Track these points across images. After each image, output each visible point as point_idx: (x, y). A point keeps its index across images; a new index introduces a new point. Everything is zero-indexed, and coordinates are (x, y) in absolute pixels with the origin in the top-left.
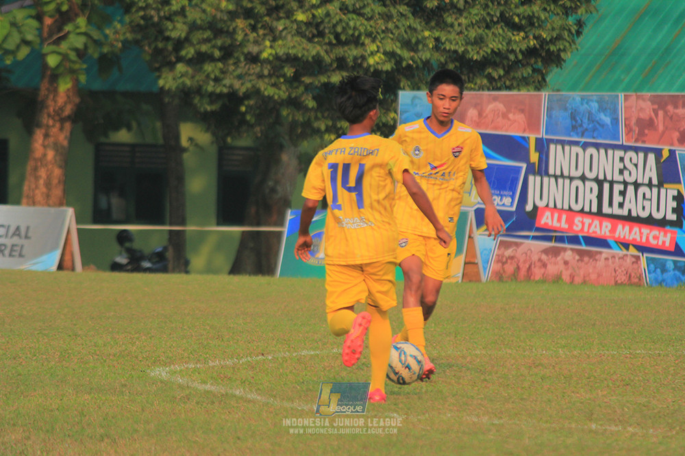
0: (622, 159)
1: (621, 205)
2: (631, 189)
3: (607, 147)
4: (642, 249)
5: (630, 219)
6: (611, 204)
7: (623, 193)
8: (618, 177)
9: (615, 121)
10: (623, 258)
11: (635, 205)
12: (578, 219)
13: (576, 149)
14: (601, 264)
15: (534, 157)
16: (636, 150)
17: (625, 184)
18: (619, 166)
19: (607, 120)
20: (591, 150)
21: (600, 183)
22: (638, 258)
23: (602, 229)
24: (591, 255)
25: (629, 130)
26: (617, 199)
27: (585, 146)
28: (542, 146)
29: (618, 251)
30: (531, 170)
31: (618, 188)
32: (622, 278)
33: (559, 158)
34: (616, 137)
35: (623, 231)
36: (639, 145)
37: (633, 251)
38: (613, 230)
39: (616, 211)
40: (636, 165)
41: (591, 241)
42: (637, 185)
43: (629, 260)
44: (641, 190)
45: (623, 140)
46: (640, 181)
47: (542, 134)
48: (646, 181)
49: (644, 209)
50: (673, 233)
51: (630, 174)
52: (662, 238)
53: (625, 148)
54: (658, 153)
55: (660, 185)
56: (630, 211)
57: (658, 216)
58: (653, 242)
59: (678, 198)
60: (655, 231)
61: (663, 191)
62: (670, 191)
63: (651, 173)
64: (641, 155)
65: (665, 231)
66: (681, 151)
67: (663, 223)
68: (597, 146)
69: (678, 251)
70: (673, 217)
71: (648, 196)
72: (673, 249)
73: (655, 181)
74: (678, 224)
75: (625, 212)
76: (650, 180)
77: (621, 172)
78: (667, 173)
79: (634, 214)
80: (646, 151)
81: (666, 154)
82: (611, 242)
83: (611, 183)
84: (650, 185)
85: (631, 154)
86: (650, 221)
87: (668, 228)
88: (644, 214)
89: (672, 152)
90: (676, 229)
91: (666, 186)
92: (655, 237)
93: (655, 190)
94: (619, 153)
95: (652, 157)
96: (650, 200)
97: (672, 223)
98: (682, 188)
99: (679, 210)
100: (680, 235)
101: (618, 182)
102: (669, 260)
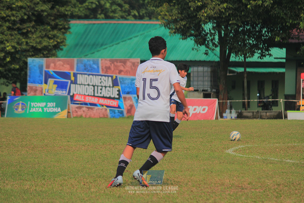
0: (101, 79)
1: (101, 93)
3: (96, 75)
4: (108, 106)
5: (104, 97)
6: (97, 93)
7: (101, 89)
8: (99, 84)
9: (98, 67)
10: (102, 109)
11: (105, 93)
12: (87, 98)
13: (86, 76)
14: (95, 111)
15: (73, 78)
16: (105, 76)
17: (102, 86)
18: (100, 81)
19: (95, 67)
20: (91, 76)
21: (94, 86)
22: (106, 109)
23: (95, 100)
24: (91, 108)
25: (103, 70)
26: (99, 91)
27: (89, 75)
28: (75, 75)
29: (100, 107)
30: (72, 82)
31: (100, 88)
32: (102, 116)
33: (81, 79)
34: (98, 72)
35: (102, 101)
37: (105, 107)
38: (98, 101)
39: (99, 95)
40: (105, 81)
41: (92, 104)
42: (105, 87)
43: (104, 110)
44: (107, 88)
45: (101, 73)
46: (107, 85)
47: (75, 71)
48: (109, 86)
49: (108, 94)
50: (117, 101)
51: (104, 83)
52: (114, 103)
53: (102, 76)
54: (112, 77)
55: (113, 87)
56: (104, 95)
57: (112, 96)
58: (111, 104)
59: (119, 91)
60: (112, 101)
61: (114, 88)
62: (116, 89)
63: (110, 83)
64: (107, 77)
65: (115, 101)
66: (119, 76)
67: (114, 99)
68: (93, 75)
69: (119, 107)
70: (117, 97)
71: (109, 90)
72: (117, 106)
73: (111, 86)
74: (119, 99)
75: (102, 95)
76: (110, 85)
77: (101, 83)
78: (115, 83)
79: (105, 96)
80: (108, 76)
81: (114, 77)
82: (98, 104)
83: (98, 86)
84: (110, 87)
85: (103, 77)
86: (110, 98)
87: (116, 100)
88: (108, 96)
89: (116, 77)
90: (118, 100)
91: (115, 87)
92: (112, 103)
93: (111, 88)
94: (100, 77)
95: (110, 78)
96: (110, 91)
97: (117, 99)
98: (120, 88)
99: (119, 95)
100: (119, 102)
101: (100, 86)
102: (116, 110)
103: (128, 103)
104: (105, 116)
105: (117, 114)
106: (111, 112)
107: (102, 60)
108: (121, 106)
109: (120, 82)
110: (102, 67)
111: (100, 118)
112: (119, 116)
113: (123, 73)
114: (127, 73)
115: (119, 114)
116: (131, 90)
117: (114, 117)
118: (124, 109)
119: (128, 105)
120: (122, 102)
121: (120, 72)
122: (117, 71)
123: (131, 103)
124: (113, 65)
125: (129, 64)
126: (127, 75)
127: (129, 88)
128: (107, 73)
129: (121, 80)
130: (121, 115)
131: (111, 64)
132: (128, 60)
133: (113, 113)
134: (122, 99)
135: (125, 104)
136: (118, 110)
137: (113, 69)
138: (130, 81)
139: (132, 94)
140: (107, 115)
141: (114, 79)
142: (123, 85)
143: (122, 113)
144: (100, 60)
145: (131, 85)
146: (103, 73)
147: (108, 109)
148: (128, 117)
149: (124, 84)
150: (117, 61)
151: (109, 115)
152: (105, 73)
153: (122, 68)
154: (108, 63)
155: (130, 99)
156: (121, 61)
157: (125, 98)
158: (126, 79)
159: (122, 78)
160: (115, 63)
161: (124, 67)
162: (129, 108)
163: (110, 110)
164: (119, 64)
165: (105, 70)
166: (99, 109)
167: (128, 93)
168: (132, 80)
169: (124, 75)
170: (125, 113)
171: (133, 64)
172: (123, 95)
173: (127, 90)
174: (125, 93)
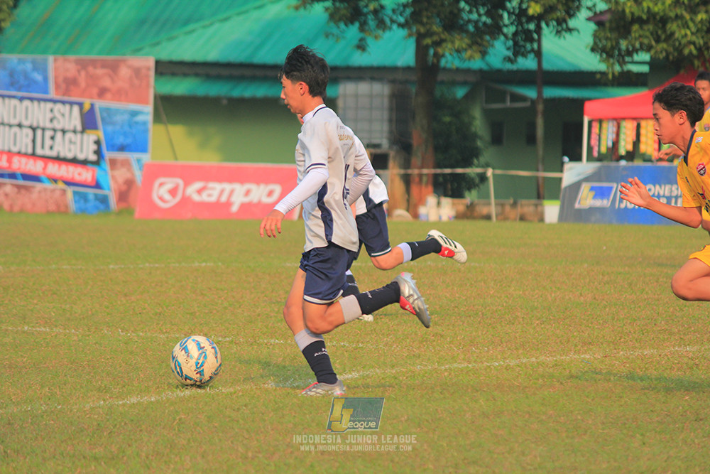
0: (52, 110)
1: (51, 148)
2: (59, 135)
3: (39, 100)
4: (69, 183)
5: (59, 159)
6: (43, 147)
7: (52, 138)
8: (48, 125)
9: (46, 79)
10: (53, 191)
11: (63, 147)
12: (16, 160)
13: (15, 102)
14: (35, 196)
16: (63, 103)
17: (55, 130)
18: (49, 115)
19: (39, 77)
20: (27, 103)
21: (34, 129)
22: (64, 192)
24: (27, 188)
25: (57, 86)
26: (48, 142)
27: (21, 99)
29: (49, 185)
31: (48, 134)
32: (52, 207)
34: (46, 92)
35: (53, 169)
36: (66, 98)
37: (61, 185)
38: (45, 168)
39: (47, 152)
40: (63, 115)
41: (27, 177)
42: (64, 132)
43: (58, 193)
44: (69, 135)
45: (52, 94)
46: (67, 127)
48: (72, 128)
49: (70, 150)
50: (94, 171)
51: (59, 122)
52: (85, 175)
53: (55, 101)
54: (81, 105)
55: (83, 132)
56: (58, 153)
57: (81, 157)
58: (77, 178)
59: (98, 142)
60: (79, 169)
61: (85, 136)
62: (90, 137)
63: (76, 122)
64: (68, 107)
65: (88, 170)
66: (100, 104)
67: (84, 163)
68: (31, 99)
69: (97, 186)
70: (93, 157)
71: (73, 140)
72: (94, 184)
73: (79, 128)
74: (97, 163)
75: (53, 154)
76: (75, 127)
77: (51, 120)
78: (89, 121)
79: (62, 155)
80: (71, 104)
81: (87, 107)
82: (43, 177)
83: (43, 130)
84: (75, 132)
85: (59, 106)
86: (74, 161)
87: (90, 166)
88: (70, 155)
89: (92, 105)
90: (97, 169)
91: (88, 131)
92: (79, 174)
93: (79, 136)
94: (49, 105)
95: (76, 109)
96: (75, 143)
97: (93, 163)
98: (100, 134)
99: (98, 152)
100: (99, 173)
101: (48, 129)
102: (91, 192)
103: (121, 174)
104: (62, 210)
105: (92, 202)
106: (77, 198)
107: (55, 60)
108: (103, 182)
109: (103, 119)
110: (56, 78)
111: (48, 212)
112: (97, 208)
113: (109, 95)
114: (119, 95)
115: (98, 203)
116: (129, 141)
117: (83, 211)
118: (109, 189)
119: (121, 180)
120: (105, 170)
121: (102, 93)
122: (95, 91)
123: (128, 175)
124: (83, 73)
125: (124, 72)
126: (119, 100)
128: (69, 96)
129: (105, 114)
130: (102, 207)
131: (79, 71)
132: (124, 61)
133: (82, 201)
134: (106, 165)
135: (113, 177)
136: (96, 195)
137: (83, 84)
138: (126, 117)
140: (67, 207)
141: (87, 112)
142: (110, 128)
143: (104, 200)
144: (51, 59)
145: (130, 126)
146: (57, 94)
147: (70, 191)
148: (119, 213)
149: (113, 124)
150: (94, 63)
151: (73, 206)
152: (64, 94)
153: (106, 82)
154: (71, 70)
155: (126, 163)
156: (104, 64)
157: (113, 163)
158: (117, 111)
159: (107, 110)
160: (91, 69)
161: (113, 81)
162: (124, 188)
163: (75, 193)
164: (100, 71)
165: (63, 86)
166: (45, 190)
167: (122, 148)
168: (134, 114)
169: (113, 99)
170: (113, 201)
171: (137, 72)
172: (108, 155)
173: (120, 140)
174: (113, 147)
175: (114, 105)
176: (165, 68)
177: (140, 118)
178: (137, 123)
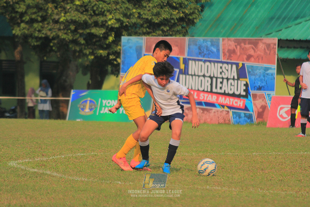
0: (221, 68)
1: (221, 88)
2: (225, 81)
3: (214, 62)
4: (230, 108)
5: (225, 94)
6: (216, 88)
7: (222, 83)
8: (219, 76)
9: (218, 50)
11: (227, 88)
12: (202, 94)
13: (201, 63)
14: (212, 114)
15: (182, 66)
16: (227, 63)
17: (223, 78)
18: (220, 70)
19: (214, 50)
20: (208, 63)
21: (211, 78)
22: (228, 112)
23: (212, 99)
24: (207, 110)
25: (224, 54)
26: (219, 85)
27: (205, 61)
28: (186, 62)
29: (220, 109)
30: (181, 72)
31: (219, 80)
32: (221, 121)
33: (193, 67)
34: (219, 58)
35: (222, 100)
37: (226, 109)
38: (217, 99)
39: (219, 91)
40: (227, 70)
41: (207, 104)
42: (228, 79)
43: (224, 113)
44: (230, 81)
45: (222, 59)
46: (229, 77)
47: (186, 56)
48: (232, 77)
49: (231, 90)
50: (244, 100)
51: (225, 74)
52: (239, 103)
53: (223, 63)
54: (237, 65)
55: (238, 79)
56: (225, 91)
57: (237, 93)
58: (235, 105)
59: (246, 85)
60: (236, 100)
61: (239, 82)
62: (242, 82)
63: (234, 74)
64: (230, 66)
65: (241, 100)
66: (247, 64)
67: (239, 96)
68: (210, 61)
69: (246, 109)
70: (244, 93)
71: (233, 84)
72: (244, 108)
73: (236, 77)
74: (246, 96)
75: (222, 91)
76: (234, 77)
77: (221, 73)
78: (241, 73)
79: (227, 92)
80: (232, 64)
81: (240, 65)
82: (217, 105)
83: (217, 78)
84: (234, 79)
85: (225, 65)
86: (234, 95)
87: (242, 98)
88: (231, 92)
89: (243, 64)
90: (246, 99)
91: (241, 79)
92: (236, 103)
93: (236, 81)
94: (220, 65)
95: (234, 66)
96: (234, 86)
97: (243, 96)
98: (248, 80)
99: (246, 90)
100: (247, 102)
101: (220, 78)
102: (242, 113)
103: (259, 103)
105: (243, 118)
106: (235, 116)
108: (249, 107)
109: (249, 72)
112: (246, 121)
113: (252, 59)
114: (259, 59)
115: (246, 119)
119: (259, 106)
120: (250, 101)
121: (249, 58)
122: (245, 57)
123: (263, 103)
124: (238, 47)
125: (261, 46)
127: (261, 80)
128: (231, 60)
129: (250, 70)
130: (249, 121)
131: (236, 46)
133: (238, 117)
134: (251, 98)
135: (255, 104)
136: (245, 114)
137: (238, 53)
138: (262, 71)
139: (264, 90)
140: (229, 121)
141: (241, 68)
143: (250, 117)
144: (221, 39)
145: (264, 76)
146: (224, 59)
147: (231, 112)
148: (258, 124)
150: (244, 41)
151: (232, 121)
152: (228, 59)
153: (252, 52)
154: (232, 45)
155: (263, 97)
156: (250, 42)
157: (255, 96)
158: (257, 68)
159: (252, 67)
160: (243, 45)
162: (261, 110)
164: (247, 46)
165: (228, 54)
166: (218, 111)
167: (260, 88)
168: (267, 69)
169: (255, 61)
170: (255, 117)
171: (268, 46)
172: (252, 92)
173: (259, 84)
174: (254, 88)
175: (255, 64)
176: (283, 44)
177: (270, 72)
178: (268, 74)
